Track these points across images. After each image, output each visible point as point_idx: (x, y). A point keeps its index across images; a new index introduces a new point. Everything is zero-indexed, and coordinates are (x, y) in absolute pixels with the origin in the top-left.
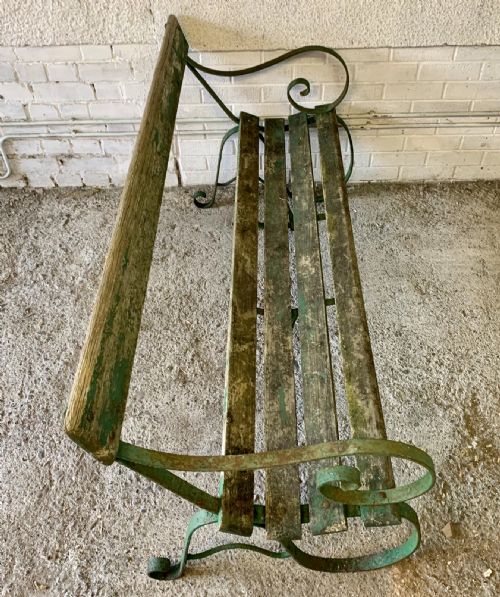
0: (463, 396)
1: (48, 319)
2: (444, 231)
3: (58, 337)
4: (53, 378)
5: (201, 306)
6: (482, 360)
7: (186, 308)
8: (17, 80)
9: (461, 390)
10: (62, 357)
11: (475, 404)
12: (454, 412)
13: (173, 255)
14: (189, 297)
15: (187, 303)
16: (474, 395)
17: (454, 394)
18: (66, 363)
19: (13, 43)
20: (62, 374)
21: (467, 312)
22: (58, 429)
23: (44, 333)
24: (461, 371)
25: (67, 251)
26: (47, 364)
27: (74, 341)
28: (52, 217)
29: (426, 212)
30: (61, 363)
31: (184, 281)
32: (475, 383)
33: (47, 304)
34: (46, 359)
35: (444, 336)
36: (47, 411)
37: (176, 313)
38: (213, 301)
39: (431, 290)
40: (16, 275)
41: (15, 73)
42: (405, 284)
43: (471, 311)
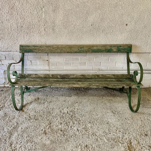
0: (127, 141)
1: (11, 117)
2: (119, 99)
3: (13, 121)
4: (9, 132)
5: (52, 115)
6: (132, 131)
7: (48, 115)
8: (13, 59)
9: (126, 139)
10: (13, 126)
11: (131, 143)
12: (125, 145)
13: (46, 102)
14: (49, 112)
15: (49, 114)
16: (130, 140)
17: (124, 140)
18: (14, 128)
19: (14, 51)
20: (12, 131)
21: (127, 119)
22: (8, 145)
23: (9, 120)
24: (126, 134)
25: (19, 101)
26: (8, 128)
27: (16, 122)
28: (17, 93)
29: (114, 94)
30: (12, 127)
31: (49, 109)
32: (130, 137)
33: (11, 113)
34: (8, 126)
35: (120, 124)
36: (6, 140)
37: (45, 116)
38: (56, 113)
39: (116, 113)
40: (4, 106)
41: (13, 58)
42: (109, 111)
43: (128, 118)
